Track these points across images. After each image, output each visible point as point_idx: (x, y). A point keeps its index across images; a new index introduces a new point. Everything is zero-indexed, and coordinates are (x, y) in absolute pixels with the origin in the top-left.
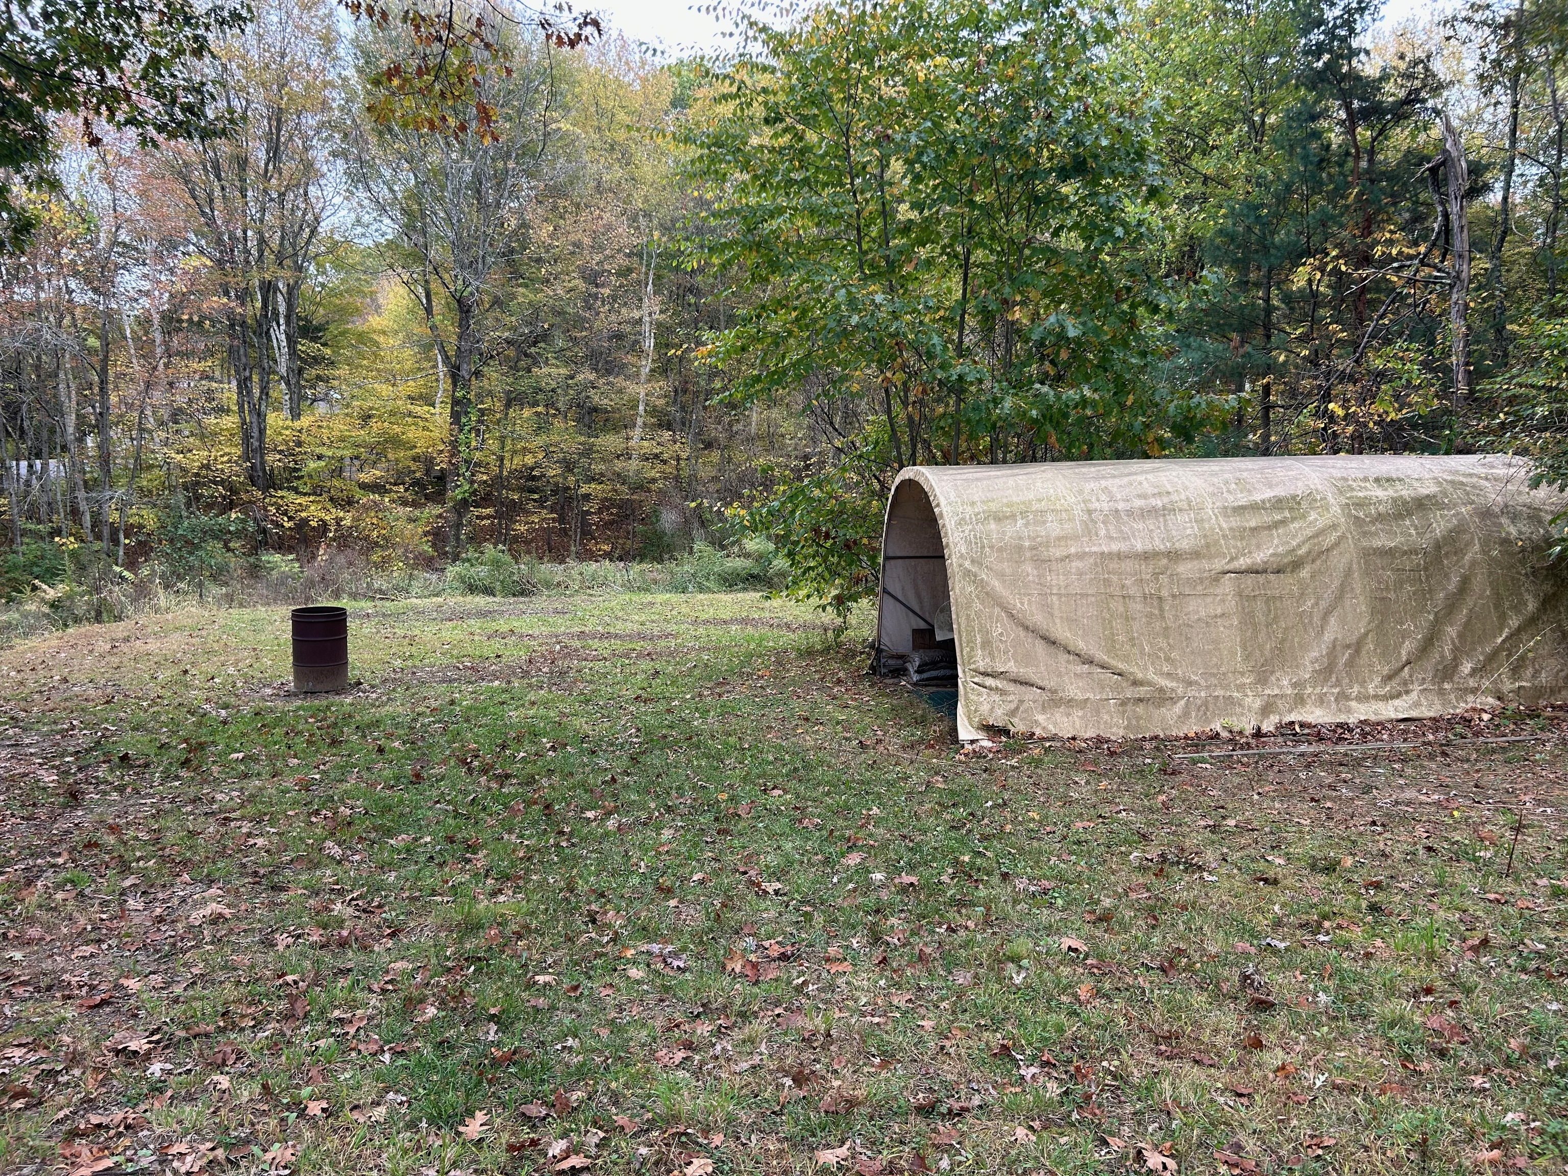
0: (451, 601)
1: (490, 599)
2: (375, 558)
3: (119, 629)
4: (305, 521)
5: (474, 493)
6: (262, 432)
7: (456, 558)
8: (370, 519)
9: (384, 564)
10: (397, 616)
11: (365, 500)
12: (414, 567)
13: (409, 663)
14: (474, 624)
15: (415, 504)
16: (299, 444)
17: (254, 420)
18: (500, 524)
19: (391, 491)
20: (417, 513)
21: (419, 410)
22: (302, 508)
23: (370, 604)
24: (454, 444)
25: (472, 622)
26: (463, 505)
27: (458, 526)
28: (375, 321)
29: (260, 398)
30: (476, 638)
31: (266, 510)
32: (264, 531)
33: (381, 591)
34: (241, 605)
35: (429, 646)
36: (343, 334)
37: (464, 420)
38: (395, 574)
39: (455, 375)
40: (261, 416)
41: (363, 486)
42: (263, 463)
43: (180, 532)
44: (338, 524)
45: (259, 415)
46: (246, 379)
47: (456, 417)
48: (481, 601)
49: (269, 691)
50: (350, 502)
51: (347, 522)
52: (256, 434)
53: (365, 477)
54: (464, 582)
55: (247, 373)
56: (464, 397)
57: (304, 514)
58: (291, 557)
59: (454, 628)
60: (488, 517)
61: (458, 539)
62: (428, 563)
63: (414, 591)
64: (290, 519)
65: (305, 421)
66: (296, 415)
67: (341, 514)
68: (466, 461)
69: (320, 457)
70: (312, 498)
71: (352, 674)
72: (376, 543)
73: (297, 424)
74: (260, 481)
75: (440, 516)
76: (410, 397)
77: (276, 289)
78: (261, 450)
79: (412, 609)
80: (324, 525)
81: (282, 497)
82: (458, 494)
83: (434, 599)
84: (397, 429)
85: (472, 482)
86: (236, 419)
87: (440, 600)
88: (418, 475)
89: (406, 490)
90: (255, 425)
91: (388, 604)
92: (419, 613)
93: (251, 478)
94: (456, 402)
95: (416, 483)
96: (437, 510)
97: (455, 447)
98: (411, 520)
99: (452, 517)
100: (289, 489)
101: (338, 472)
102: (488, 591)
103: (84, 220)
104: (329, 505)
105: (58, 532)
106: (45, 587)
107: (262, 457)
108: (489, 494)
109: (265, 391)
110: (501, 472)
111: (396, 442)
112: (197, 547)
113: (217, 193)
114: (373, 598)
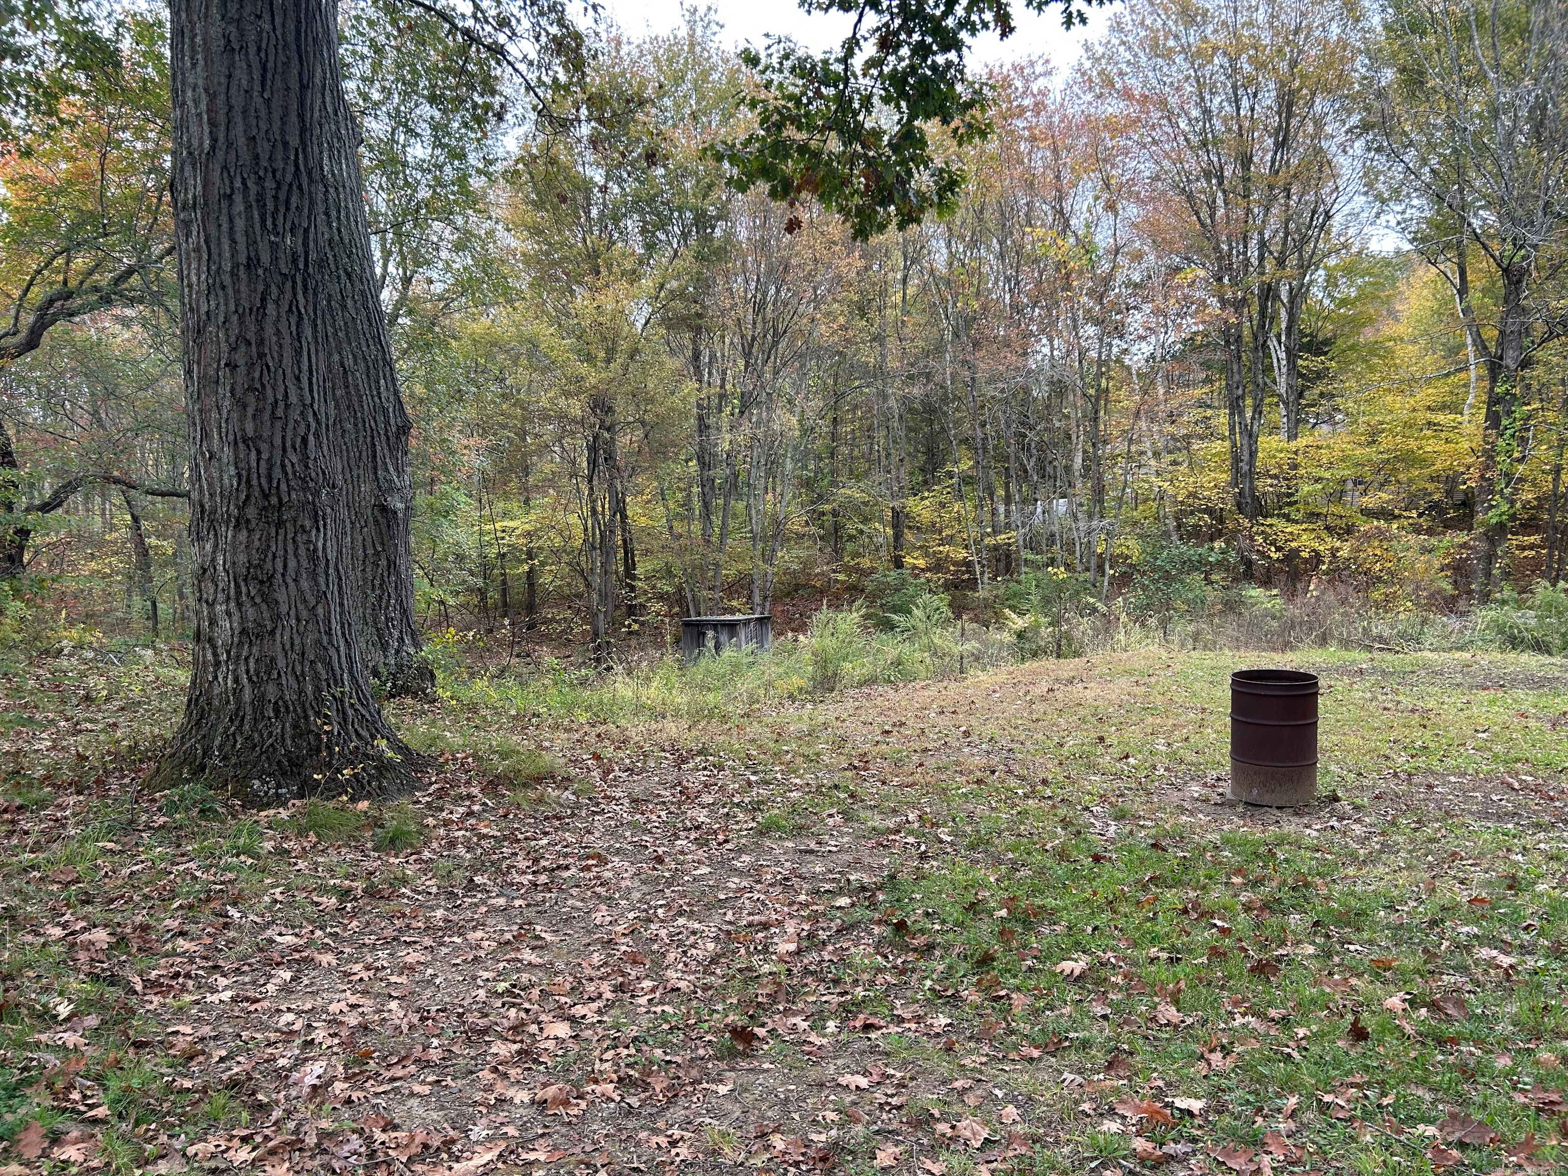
0: (1484, 659)
1: (1545, 659)
2: (1376, 595)
3: (1069, 666)
4: (1296, 552)
5: (1513, 517)
6: (1253, 454)
7: (1486, 598)
8: (1373, 549)
9: (1386, 604)
10: (1404, 676)
11: (1367, 527)
12: (1428, 608)
13: (1421, 762)
14: (1526, 698)
15: (1430, 532)
16: (1295, 467)
17: (1245, 442)
18: (1550, 555)
19: (1400, 516)
20: (1434, 541)
21: (1440, 418)
22: (1294, 537)
23: (1365, 655)
24: (1490, 455)
25: (1520, 694)
26: (1497, 533)
27: (1490, 558)
28: (1388, 329)
29: (1253, 418)
30: (1532, 723)
31: (1252, 539)
32: (1249, 563)
33: (1380, 638)
34: (1205, 648)
35: (1453, 732)
36: (1352, 348)
37: (1505, 422)
38: (1402, 616)
39: (1495, 368)
40: (1252, 437)
41: (1368, 513)
42: (1253, 489)
43: (1159, 563)
44: (1334, 556)
45: (1250, 436)
46: (1238, 398)
47: (1493, 420)
48: (1530, 660)
49: (1195, 789)
50: (1349, 530)
51: (1344, 553)
52: (1246, 457)
53: (1370, 501)
54: (1501, 632)
55: (1240, 392)
56: (1507, 392)
57: (1294, 545)
58: (1275, 592)
59: (1492, 702)
60: (1531, 547)
61: (1488, 575)
62: (1449, 605)
63: (1429, 639)
64: (1279, 549)
65: (1301, 442)
66: (1292, 436)
67: (1338, 544)
68: (1506, 475)
69: (1318, 480)
70: (1304, 526)
71: (1323, 784)
72: (1379, 578)
73: (1293, 445)
74: (1248, 509)
75: (1464, 545)
76: (1429, 408)
77: (1277, 297)
78: (1251, 474)
79: (1424, 667)
80: (1317, 557)
81: (1271, 526)
82: (1493, 517)
83: (1457, 655)
84: (1413, 444)
85: (1512, 503)
86: (1227, 444)
87: (1467, 655)
88: (1436, 497)
89: (1420, 515)
90: (1245, 447)
91: (1389, 657)
92: (1437, 673)
93: (1239, 505)
94: (1493, 400)
95: (1434, 506)
96: (1462, 537)
97: (1491, 458)
98: (1425, 550)
99: (1483, 546)
100: (1278, 515)
101: (1337, 496)
102: (1540, 647)
103: (1087, 251)
104: (1324, 534)
105: (1052, 562)
106: (1014, 616)
107: (1251, 482)
108: (1533, 518)
109: (1258, 411)
110: (1556, 487)
111: (1409, 459)
112: (1174, 579)
113: (1220, 202)
114: (1370, 649)
